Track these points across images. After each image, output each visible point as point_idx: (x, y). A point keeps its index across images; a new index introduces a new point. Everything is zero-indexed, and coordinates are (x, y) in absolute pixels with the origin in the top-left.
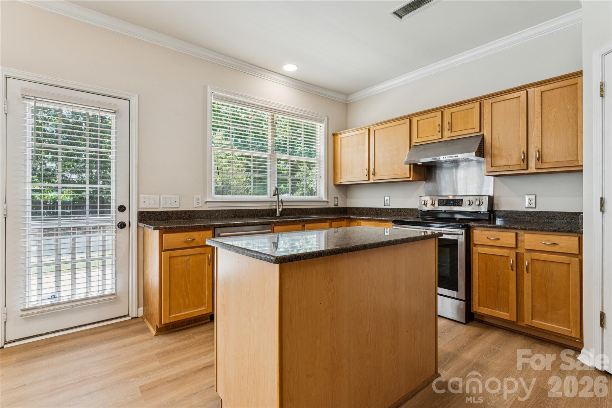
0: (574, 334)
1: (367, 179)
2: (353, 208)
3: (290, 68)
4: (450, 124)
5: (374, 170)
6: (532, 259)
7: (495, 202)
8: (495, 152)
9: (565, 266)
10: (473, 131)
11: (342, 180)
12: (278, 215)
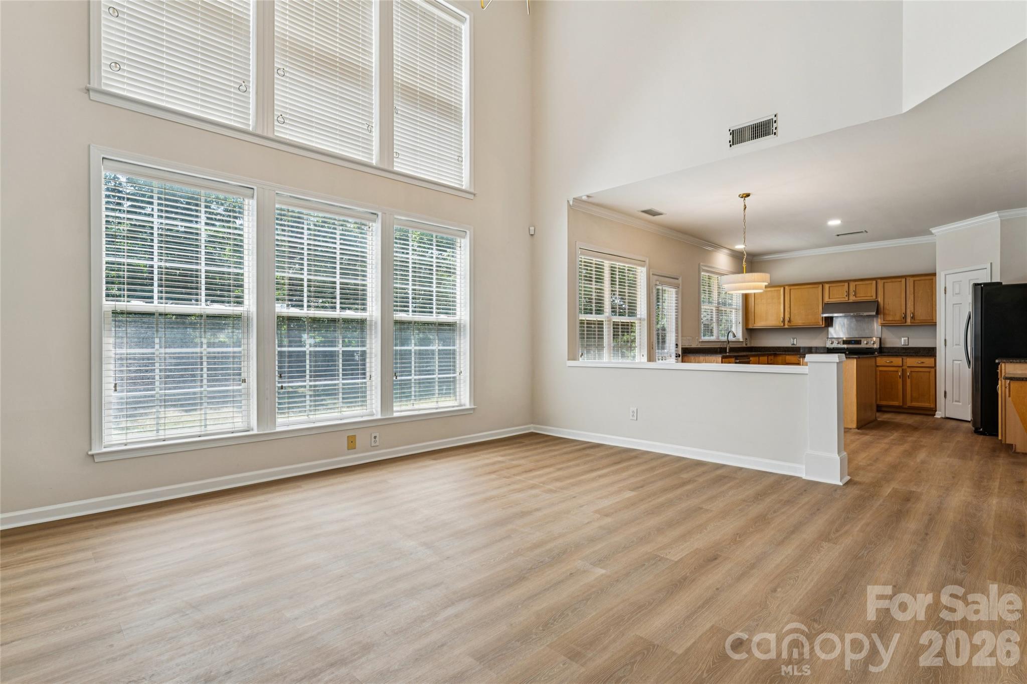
0: (932, 406)
1: (782, 325)
2: (759, 347)
3: (740, 247)
4: (855, 292)
5: (790, 318)
6: (911, 372)
7: (882, 341)
8: (887, 312)
9: (928, 374)
10: (871, 298)
11: (755, 325)
12: (728, 351)
